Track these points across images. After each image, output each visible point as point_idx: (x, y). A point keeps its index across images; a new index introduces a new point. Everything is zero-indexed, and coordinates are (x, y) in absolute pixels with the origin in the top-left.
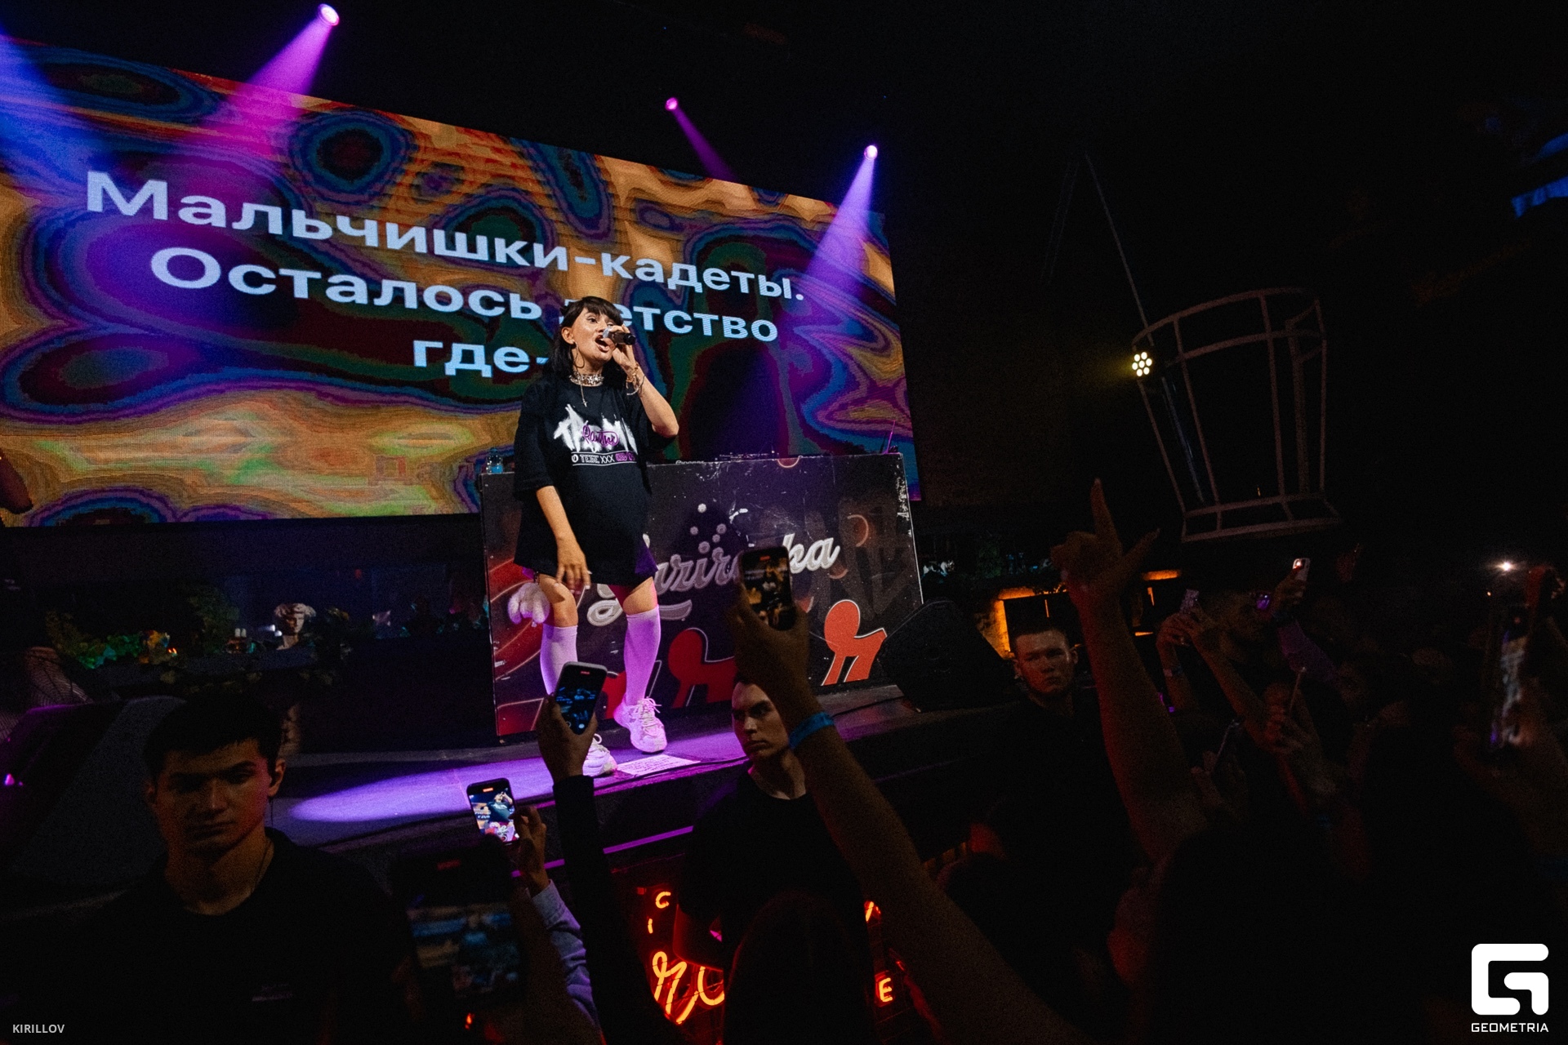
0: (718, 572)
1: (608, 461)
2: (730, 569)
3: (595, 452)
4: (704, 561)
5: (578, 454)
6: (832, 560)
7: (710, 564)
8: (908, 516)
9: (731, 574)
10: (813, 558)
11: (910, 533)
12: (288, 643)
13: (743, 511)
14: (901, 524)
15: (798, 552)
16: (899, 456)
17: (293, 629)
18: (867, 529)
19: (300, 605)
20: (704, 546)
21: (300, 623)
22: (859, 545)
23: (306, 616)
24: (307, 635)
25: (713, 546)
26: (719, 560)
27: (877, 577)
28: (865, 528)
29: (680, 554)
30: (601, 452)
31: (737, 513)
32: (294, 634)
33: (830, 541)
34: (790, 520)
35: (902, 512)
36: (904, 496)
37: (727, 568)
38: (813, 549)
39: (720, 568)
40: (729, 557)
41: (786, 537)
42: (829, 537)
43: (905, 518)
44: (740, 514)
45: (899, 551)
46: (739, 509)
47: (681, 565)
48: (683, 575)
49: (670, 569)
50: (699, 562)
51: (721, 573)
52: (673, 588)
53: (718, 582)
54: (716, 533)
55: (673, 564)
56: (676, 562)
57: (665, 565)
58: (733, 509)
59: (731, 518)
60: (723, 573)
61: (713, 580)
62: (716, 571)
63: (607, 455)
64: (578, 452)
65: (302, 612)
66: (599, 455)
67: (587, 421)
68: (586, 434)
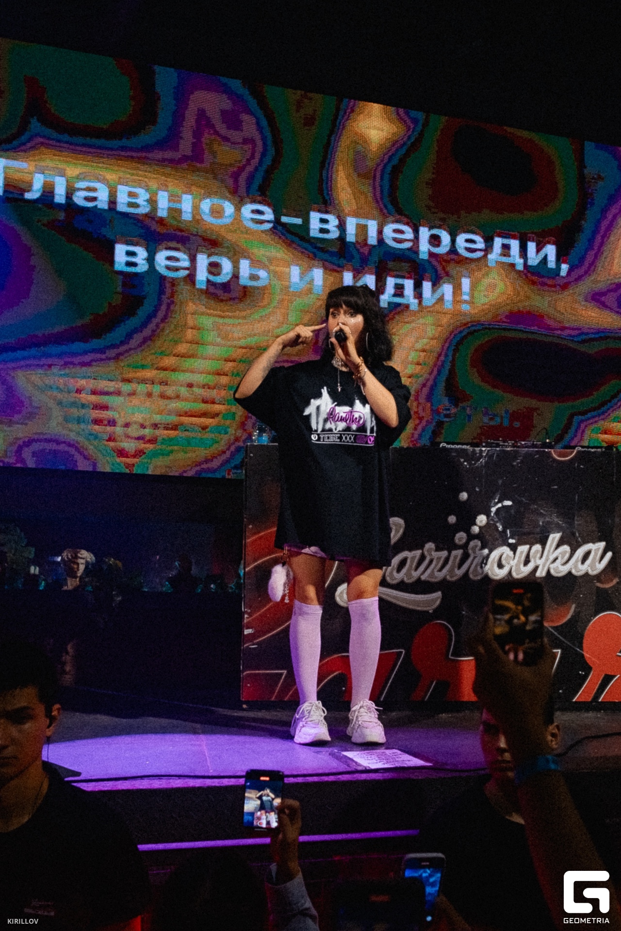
0: (472, 567)
1: (348, 440)
3: (336, 432)
4: (458, 553)
5: (318, 435)
6: (602, 566)
7: (465, 557)
10: (580, 562)
12: (71, 585)
13: (508, 503)
15: (564, 553)
17: (76, 573)
20: (460, 537)
21: (82, 568)
23: (87, 562)
25: (471, 537)
26: (474, 552)
29: (434, 542)
30: (343, 430)
31: (500, 505)
32: (76, 577)
33: (603, 544)
34: (557, 517)
38: (581, 551)
39: (475, 562)
41: (551, 536)
42: (601, 541)
44: (503, 507)
46: (503, 500)
47: (435, 554)
48: (436, 565)
49: (423, 558)
50: (454, 553)
51: (476, 566)
52: (423, 578)
53: (471, 576)
54: (475, 524)
55: (426, 553)
56: (429, 550)
57: (418, 553)
58: (496, 501)
59: (494, 509)
60: (479, 568)
61: (466, 574)
62: (471, 564)
63: (348, 434)
64: (319, 432)
65: (84, 559)
66: (341, 434)
67: (336, 403)
68: (331, 416)
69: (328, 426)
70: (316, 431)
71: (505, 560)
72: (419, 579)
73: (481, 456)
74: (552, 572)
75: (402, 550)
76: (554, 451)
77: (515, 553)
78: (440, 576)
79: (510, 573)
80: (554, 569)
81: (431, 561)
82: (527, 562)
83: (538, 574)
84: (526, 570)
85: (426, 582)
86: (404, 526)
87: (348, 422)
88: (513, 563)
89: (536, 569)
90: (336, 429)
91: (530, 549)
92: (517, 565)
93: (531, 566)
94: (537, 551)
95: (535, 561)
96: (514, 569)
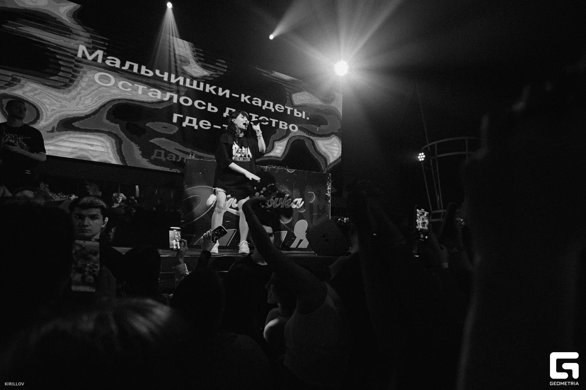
1: (241, 159)
3: (238, 157)
5: (235, 157)
6: (300, 206)
8: (329, 195)
10: (294, 204)
11: (329, 201)
12: (116, 206)
13: (273, 184)
14: (327, 198)
15: (289, 201)
16: (329, 175)
17: (118, 201)
18: (315, 197)
19: (121, 194)
21: (121, 200)
22: (310, 202)
24: (122, 204)
27: (315, 214)
30: (240, 157)
31: (270, 185)
32: (118, 203)
33: (301, 199)
34: (288, 190)
35: (327, 193)
36: (329, 188)
38: (294, 201)
41: (286, 195)
45: (325, 207)
54: (262, 190)
59: (268, 186)
65: (122, 196)
67: (238, 147)
68: (237, 151)
71: (271, 202)
74: (286, 207)
76: (288, 170)
77: (274, 200)
79: (272, 206)
80: (286, 206)
82: (278, 203)
83: (281, 207)
84: (278, 205)
87: (241, 154)
88: (274, 203)
89: (281, 205)
91: (279, 199)
92: (275, 204)
93: (279, 204)
94: (281, 200)
95: (280, 203)
96: (273, 205)
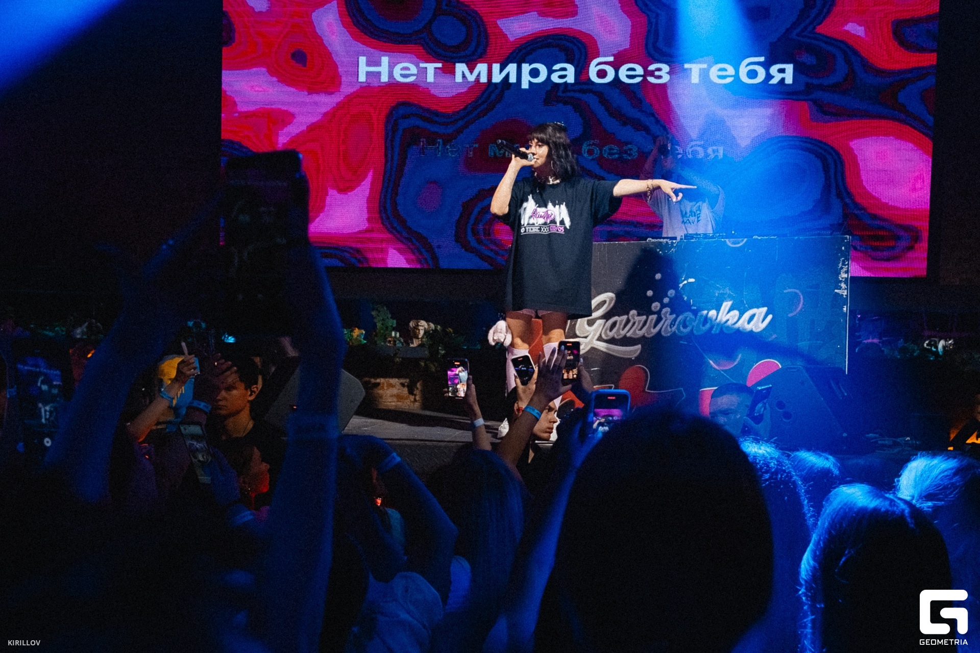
0: (664, 327)
1: (545, 231)
2: (674, 325)
3: (536, 225)
4: (654, 317)
5: (525, 227)
6: (763, 326)
7: (659, 320)
8: (845, 293)
9: (674, 328)
10: (746, 323)
11: (844, 308)
13: (692, 280)
14: (837, 300)
15: (733, 317)
16: (846, 238)
18: (802, 302)
19: (422, 321)
20: (656, 306)
22: (791, 315)
25: (663, 306)
26: (666, 317)
28: (799, 301)
29: (636, 309)
30: (542, 224)
31: (685, 282)
32: (418, 338)
33: (765, 309)
34: (729, 289)
35: (840, 289)
36: (846, 276)
37: (671, 324)
38: (747, 315)
39: (666, 324)
40: (674, 316)
41: (725, 304)
42: (763, 306)
43: (842, 295)
44: (688, 283)
45: (830, 324)
47: (637, 318)
48: (638, 326)
49: (628, 321)
50: (651, 317)
51: (667, 327)
52: (628, 335)
53: (663, 333)
54: (667, 296)
55: (630, 318)
56: (633, 315)
57: (625, 317)
58: (683, 279)
59: (681, 285)
60: (669, 327)
61: (659, 332)
62: (663, 325)
63: (545, 227)
64: (525, 226)
65: (423, 326)
66: (540, 227)
67: (537, 205)
68: (534, 213)
69: (532, 221)
70: (524, 225)
71: (689, 321)
72: (625, 336)
73: (672, 246)
74: (724, 329)
75: (614, 315)
76: (729, 241)
77: (696, 317)
78: (640, 333)
79: (692, 330)
80: (726, 327)
81: (634, 323)
82: (704, 323)
83: (713, 332)
84: (704, 330)
85: (630, 338)
86: (615, 299)
87: (545, 218)
88: (695, 324)
89: (712, 328)
90: (537, 223)
91: (707, 314)
92: (697, 326)
93: (707, 327)
94: (712, 316)
95: (711, 323)
96: (694, 329)
